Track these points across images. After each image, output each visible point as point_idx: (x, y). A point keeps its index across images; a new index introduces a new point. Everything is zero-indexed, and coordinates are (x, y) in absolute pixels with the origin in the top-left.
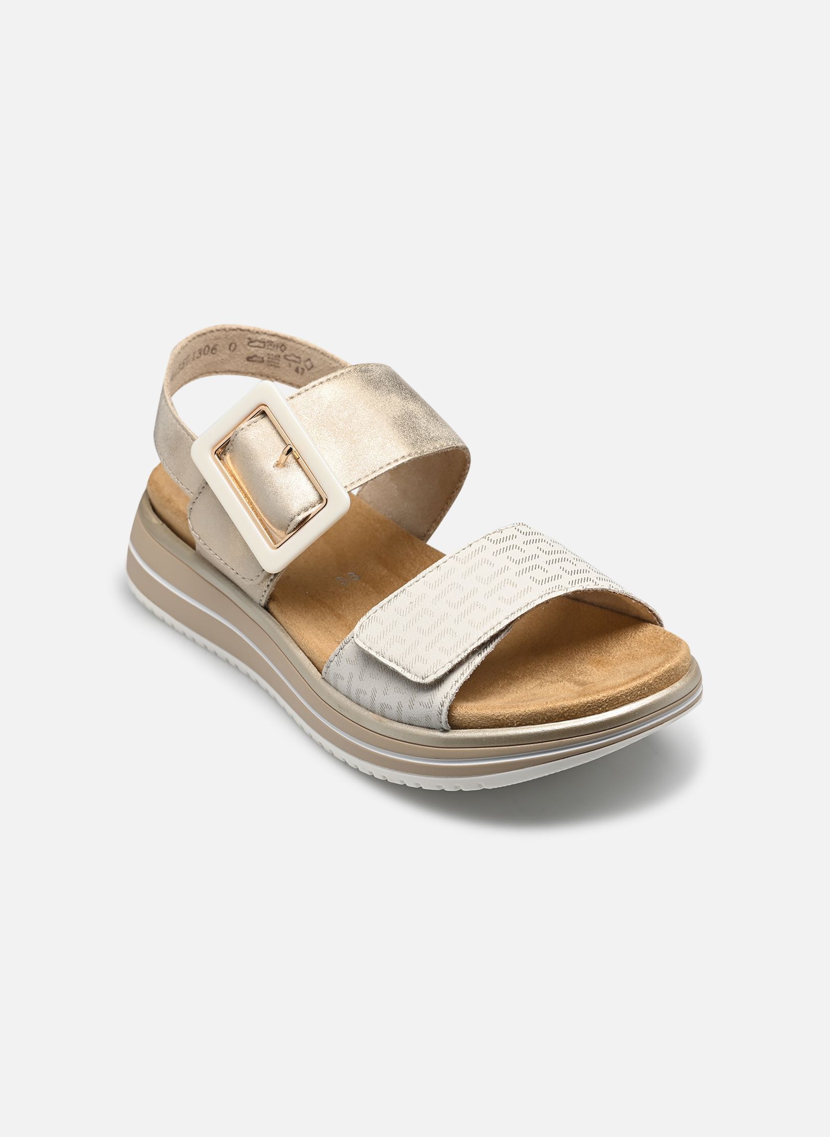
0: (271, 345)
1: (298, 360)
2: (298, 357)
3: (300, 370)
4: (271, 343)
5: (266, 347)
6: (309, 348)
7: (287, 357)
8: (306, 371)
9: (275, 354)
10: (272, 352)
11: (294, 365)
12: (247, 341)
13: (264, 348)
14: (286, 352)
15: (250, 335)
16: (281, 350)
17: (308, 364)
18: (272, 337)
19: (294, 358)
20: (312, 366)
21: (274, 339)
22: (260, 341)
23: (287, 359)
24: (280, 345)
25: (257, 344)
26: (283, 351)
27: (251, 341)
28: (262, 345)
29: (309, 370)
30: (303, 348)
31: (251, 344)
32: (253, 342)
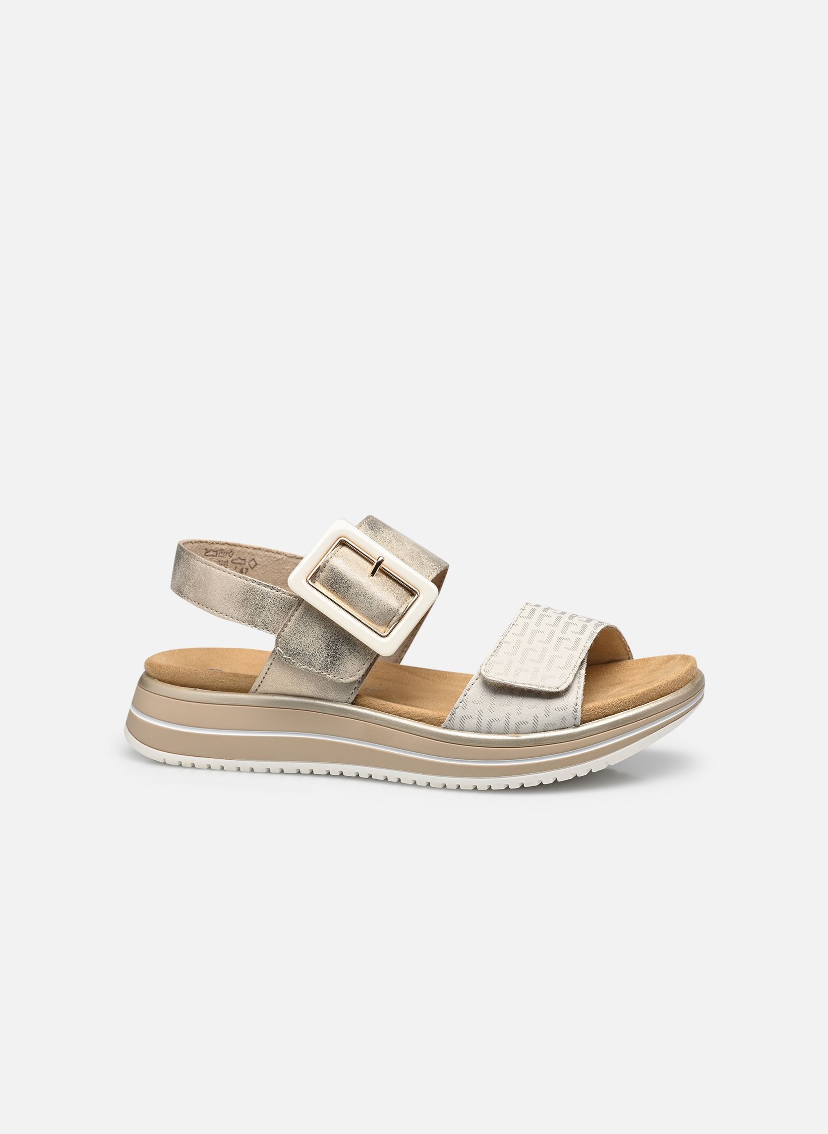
0: (222, 553)
1: (243, 562)
2: (243, 560)
3: (244, 571)
4: (222, 550)
5: (218, 556)
6: (255, 549)
7: (234, 561)
8: (250, 570)
9: (224, 560)
10: (223, 559)
11: (239, 567)
12: (205, 551)
13: (216, 556)
14: (234, 557)
15: (207, 546)
16: (229, 556)
17: (253, 563)
18: (223, 546)
19: (240, 561)
20: (256, 564)
21: (224, 547)
22: (214, 551)
23: (234, 563)
24: (229, 551)
25: (211, 553)
26: (231, 557)
27: (207, 551)
28: (215, 554)
29: (252, 568)
30: (249, 550)
31: (207, 554)
32: (209, 552)
